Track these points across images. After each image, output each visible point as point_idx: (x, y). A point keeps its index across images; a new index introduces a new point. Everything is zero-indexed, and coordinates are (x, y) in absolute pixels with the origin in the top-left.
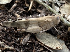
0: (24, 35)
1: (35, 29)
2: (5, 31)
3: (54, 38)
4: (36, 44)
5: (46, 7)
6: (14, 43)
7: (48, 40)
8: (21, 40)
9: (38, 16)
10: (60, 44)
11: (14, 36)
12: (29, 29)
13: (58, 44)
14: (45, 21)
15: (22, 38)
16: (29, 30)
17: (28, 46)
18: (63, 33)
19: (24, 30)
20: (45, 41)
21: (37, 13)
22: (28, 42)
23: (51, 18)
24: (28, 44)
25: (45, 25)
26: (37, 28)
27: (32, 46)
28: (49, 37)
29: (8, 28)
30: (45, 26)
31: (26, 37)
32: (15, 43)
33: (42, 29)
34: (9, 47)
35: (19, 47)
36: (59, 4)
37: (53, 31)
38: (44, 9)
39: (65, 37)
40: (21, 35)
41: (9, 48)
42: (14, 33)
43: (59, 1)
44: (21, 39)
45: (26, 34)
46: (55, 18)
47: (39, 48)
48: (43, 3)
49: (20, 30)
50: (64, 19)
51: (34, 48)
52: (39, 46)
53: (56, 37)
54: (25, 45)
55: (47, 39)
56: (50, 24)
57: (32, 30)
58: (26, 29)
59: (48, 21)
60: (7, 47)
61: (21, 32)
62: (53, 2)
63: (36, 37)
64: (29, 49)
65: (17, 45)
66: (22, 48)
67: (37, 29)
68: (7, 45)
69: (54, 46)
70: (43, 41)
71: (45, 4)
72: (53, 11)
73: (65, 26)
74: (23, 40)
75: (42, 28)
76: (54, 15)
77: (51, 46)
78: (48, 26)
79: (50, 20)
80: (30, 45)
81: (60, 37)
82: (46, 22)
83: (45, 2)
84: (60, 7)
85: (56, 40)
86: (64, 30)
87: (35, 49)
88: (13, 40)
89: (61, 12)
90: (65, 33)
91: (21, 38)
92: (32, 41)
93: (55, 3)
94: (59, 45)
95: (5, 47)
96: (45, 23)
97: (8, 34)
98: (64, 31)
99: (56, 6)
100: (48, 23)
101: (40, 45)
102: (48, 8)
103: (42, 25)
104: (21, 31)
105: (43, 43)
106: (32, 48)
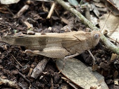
0: (36, 59)
1: (56, 52)
2: (5, 50)
3: (87, 69)
4: (56, 78)
5: (76, 15)
6: (18, 74)
7: (77, 72)
8: (31, 69)
9: (62, 29)
10: (97, 80)
11: (19, 61)
12: (46, 50)
13: (93, 81)
14: (75, 39)
15: (33, 66)
16: (46, 53)
17: (41, 81)
18: (103, 61)
19: (37, 52)
20: (72, 73)
21: (61, 23)
22: (42, 74)
23: (85, 35)
24: (42, 77)
25: (73, 46)
26: (59, 50)
27: (49, 82)
28: (79, 66)
29: (11, 46)
30: (73, 48)
31: (40, 64)
32: (20, 73)
33: (68, 53)
34: (8, 81)
35: (25, 81)
36: (96, 12)
37: (85, 56)
38: (72, 19)
39: (106, 69)
40: (30, 60)
41: (7, 83)
42: (19, 55)
43: (96, 8)
44: (30, 67)
45: (40, 58)
46: (92, 35)
47: (60, 85)
48: (72, 9)
49: (30, 51)
50: (106, 38)
51: (52, 85)
52: (60, 82)
53: (90, 68)
54: (37, 79)
55: (75, 70)
56: (82, 46)
57: (52, 53)
58: (41, 50)
59: (80, 41)
60: (5, 81)
61: (32, 55)
62: (88, 9)
63: (57, 64)
64: (43, 85)
65: (23, 77)
66: (31, 83)
67: (59, 52)
68: (4, 77)
69: (86, 83)
70: (68, 74)
71: (75, 10)
72: (88, 23)
73: (107, 51)
74: (35, 70)
75: (69, 51)
76: (90, 31)
77: (82, 83)
78: (79, 48)
79: (83, 38)
80: (46, 79)
81: (98, 69)
82: (75, 41)
83: (75, 8)
84: (98, 18)
85: (90, 73)
86: (104, 57)
87: (54, 86)
88: (17, 67)
89: (99, 25)
90: (106, 63)
91: (30, 65)
92: (49, 72)
93: (91, 10)
94: (95, 82)
95: (2, 79)
96: (74, 43)
97: (9, 56)
98: (104, 59)
99: (91, 16)
100: (79, 44)
101: (63, 80)
102: (79, 17)
103: (69, 46)
104: (32, 53)
105: (68, 77)
106: (48, 84)
